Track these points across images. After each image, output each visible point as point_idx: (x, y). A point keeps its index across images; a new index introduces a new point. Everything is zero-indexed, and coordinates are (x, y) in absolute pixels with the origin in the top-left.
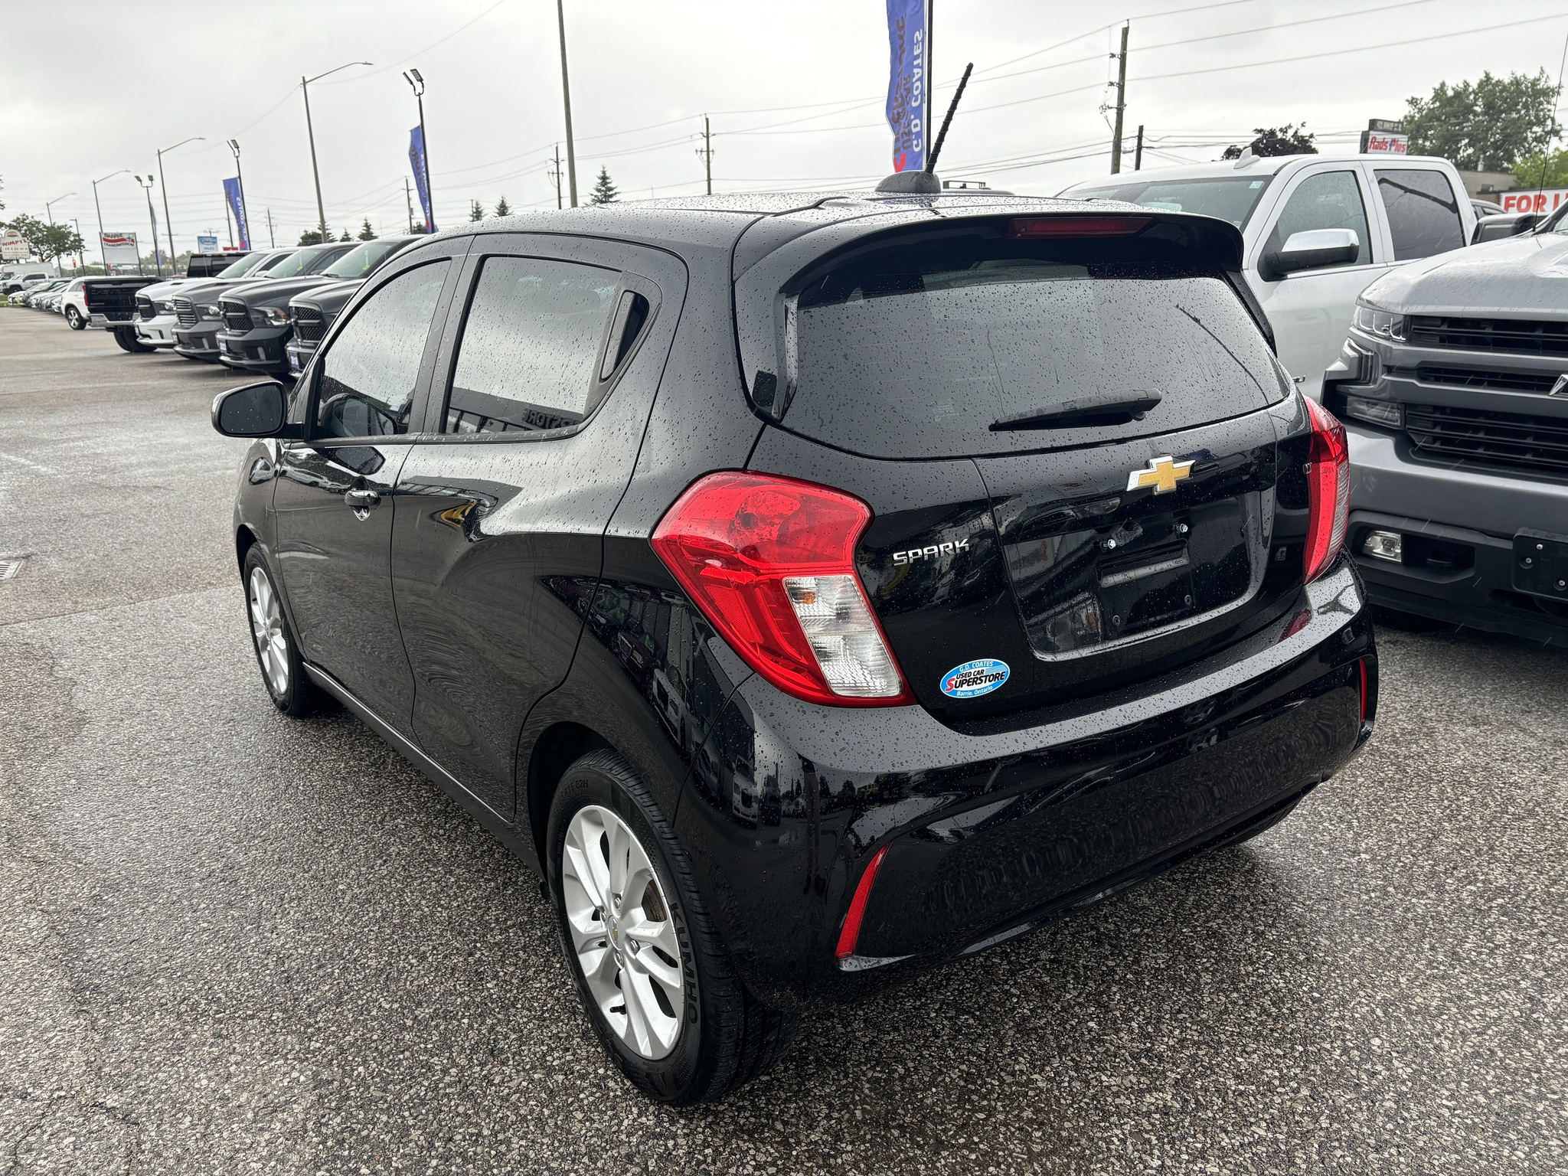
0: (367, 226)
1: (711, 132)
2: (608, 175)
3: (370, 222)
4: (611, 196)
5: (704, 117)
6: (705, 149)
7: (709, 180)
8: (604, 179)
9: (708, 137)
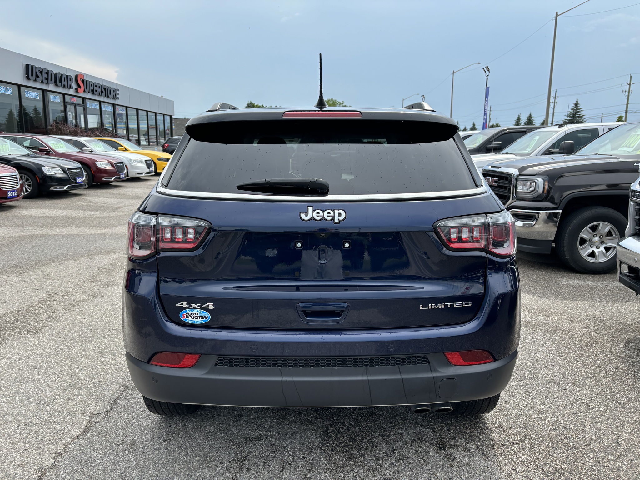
0: (474, 125)
1: (632, 82)
2: (579, 103)
3: (475, 123)
4: (579, 112)
5: (629, 75)
6: (627, 90)
7: (628, 104)
8: (576, 104)
9: (630, 85)
